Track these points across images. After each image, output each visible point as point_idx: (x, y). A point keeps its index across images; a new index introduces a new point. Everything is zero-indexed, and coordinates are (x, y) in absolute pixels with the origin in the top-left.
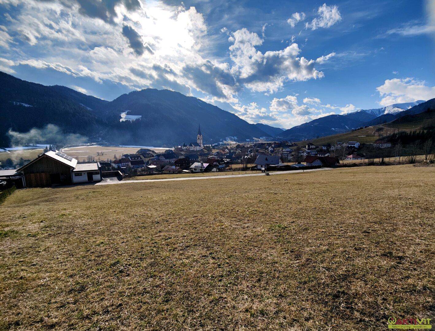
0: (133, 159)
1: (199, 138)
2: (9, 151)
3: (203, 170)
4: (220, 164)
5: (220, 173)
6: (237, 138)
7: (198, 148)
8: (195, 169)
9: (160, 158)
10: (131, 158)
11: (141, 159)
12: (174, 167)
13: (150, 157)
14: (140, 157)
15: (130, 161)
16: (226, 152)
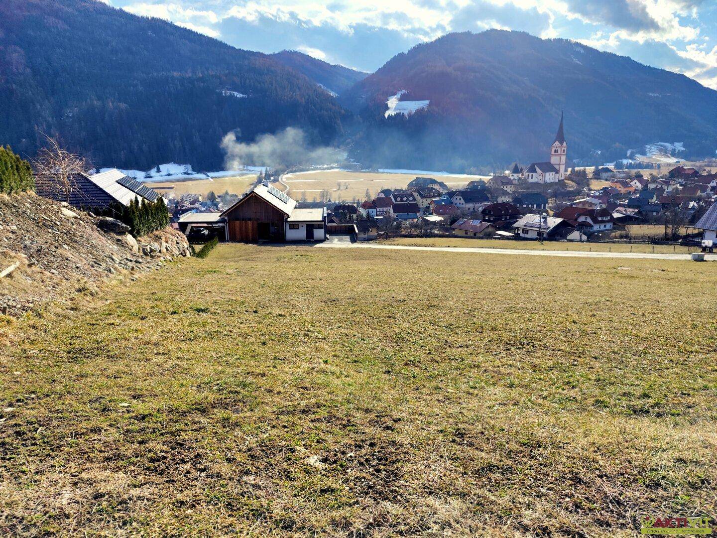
0: (399, 199)
1: (556, 151)
2: (212, 178)
3: (545, 235)
4: (596, 221)
5: (587, 245)
6: (684, 146)
7: (550, 177)
8: (525, 231)
9: (454, 200)
10: (395, 197)
11: (414, 199)
12: (477, 223)
13: (434, 196)
14: (413, 196)
15: (393, 204)
16: (632, 190)
